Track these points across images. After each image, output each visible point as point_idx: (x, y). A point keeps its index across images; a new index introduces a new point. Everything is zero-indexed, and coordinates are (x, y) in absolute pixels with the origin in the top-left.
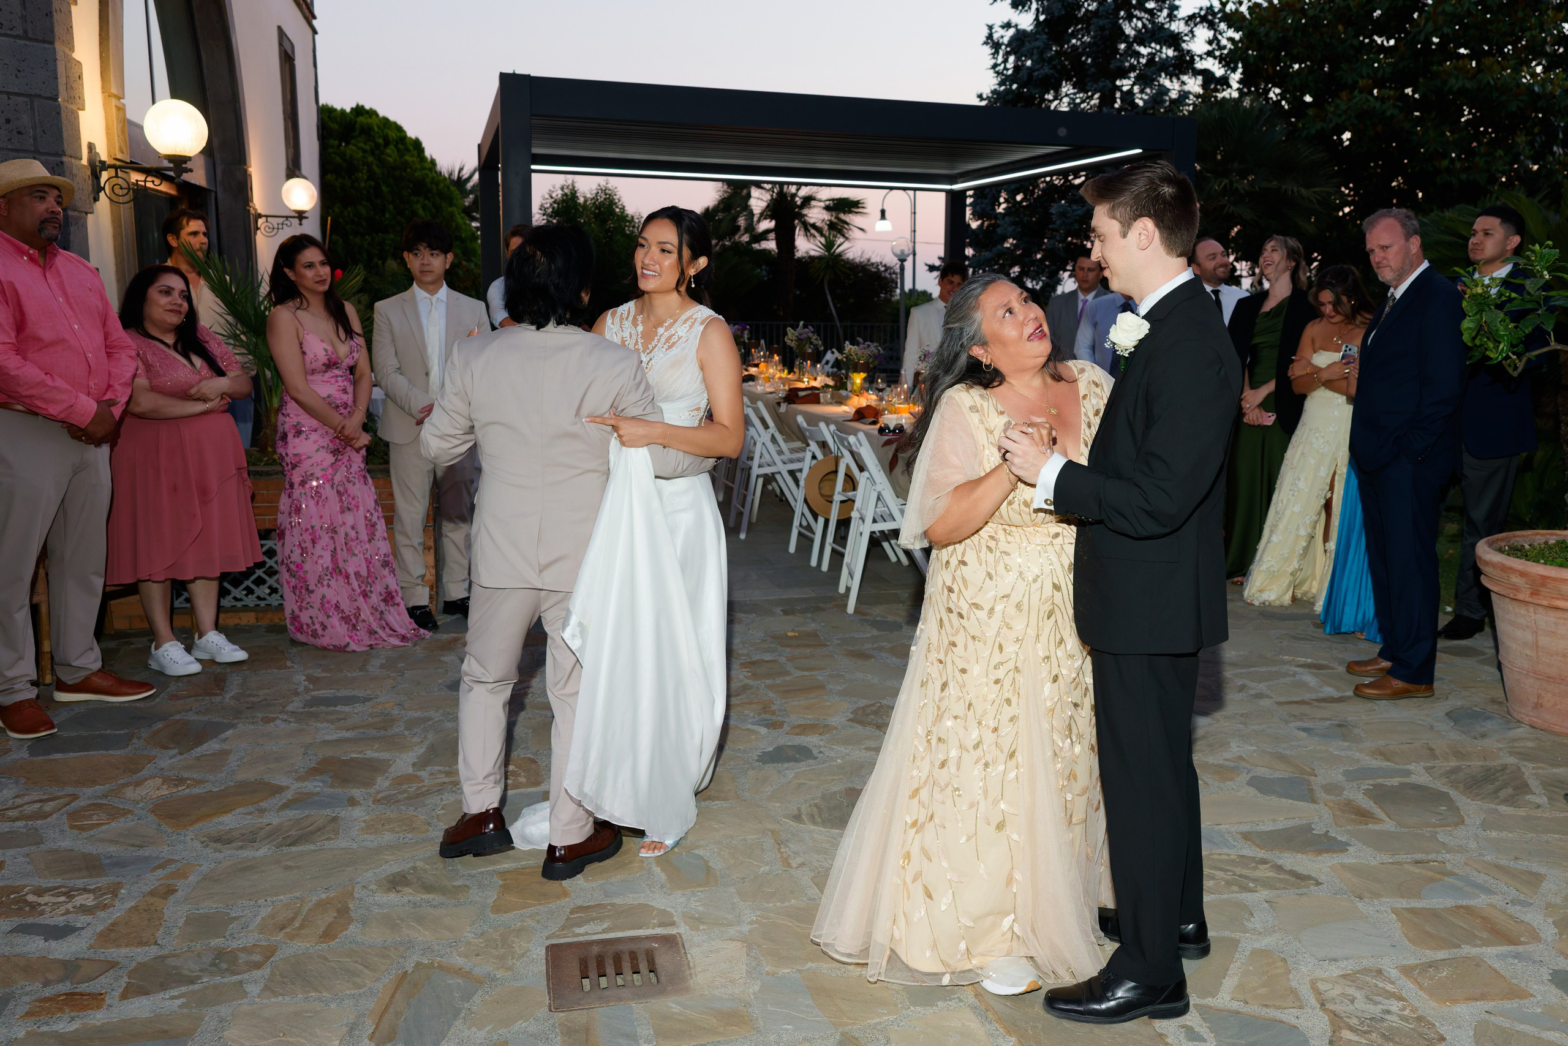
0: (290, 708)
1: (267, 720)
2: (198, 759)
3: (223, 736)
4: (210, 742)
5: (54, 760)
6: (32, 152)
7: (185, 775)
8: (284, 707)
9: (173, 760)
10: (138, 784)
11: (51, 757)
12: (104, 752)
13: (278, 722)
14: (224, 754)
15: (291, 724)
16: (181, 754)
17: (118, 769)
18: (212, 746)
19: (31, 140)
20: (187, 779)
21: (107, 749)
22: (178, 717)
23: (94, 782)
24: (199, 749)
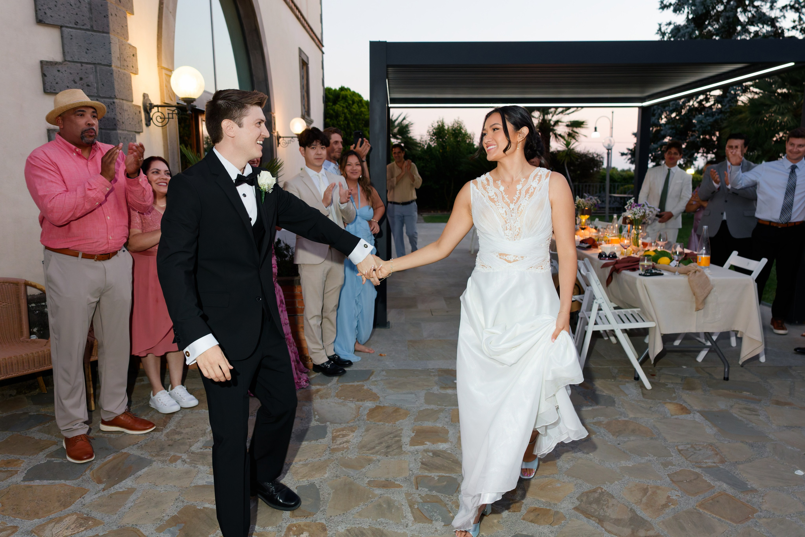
0: (193, 448)
1: (174, 459)
2: (111, 496)
3: (139, 473)
4: (127, 480)
5: (31, 487)
6: (96, 96)
7: (94, 514)
8: (190, 446)
9: (97, 496)
10: (59, 520)
11: (32, 483)
12: (63, 481)
13: (179, 461)
14: (131, 491)
15: (186, 465)
16: (104, 490)
17: (59, 501)
18: (128, 483)
19: (95, 90)
20: (92, 518)
21: (67, 479)
22: (124, 451)
23: (36, 515)
24: (117, 486)
